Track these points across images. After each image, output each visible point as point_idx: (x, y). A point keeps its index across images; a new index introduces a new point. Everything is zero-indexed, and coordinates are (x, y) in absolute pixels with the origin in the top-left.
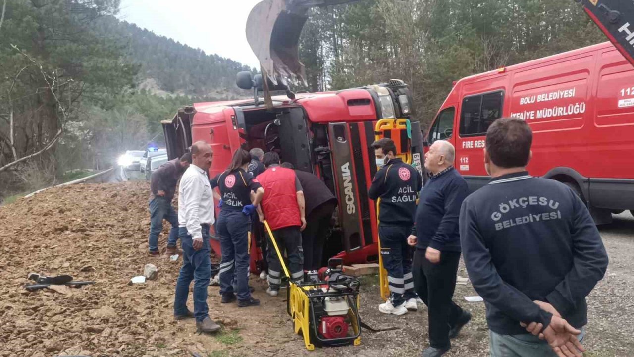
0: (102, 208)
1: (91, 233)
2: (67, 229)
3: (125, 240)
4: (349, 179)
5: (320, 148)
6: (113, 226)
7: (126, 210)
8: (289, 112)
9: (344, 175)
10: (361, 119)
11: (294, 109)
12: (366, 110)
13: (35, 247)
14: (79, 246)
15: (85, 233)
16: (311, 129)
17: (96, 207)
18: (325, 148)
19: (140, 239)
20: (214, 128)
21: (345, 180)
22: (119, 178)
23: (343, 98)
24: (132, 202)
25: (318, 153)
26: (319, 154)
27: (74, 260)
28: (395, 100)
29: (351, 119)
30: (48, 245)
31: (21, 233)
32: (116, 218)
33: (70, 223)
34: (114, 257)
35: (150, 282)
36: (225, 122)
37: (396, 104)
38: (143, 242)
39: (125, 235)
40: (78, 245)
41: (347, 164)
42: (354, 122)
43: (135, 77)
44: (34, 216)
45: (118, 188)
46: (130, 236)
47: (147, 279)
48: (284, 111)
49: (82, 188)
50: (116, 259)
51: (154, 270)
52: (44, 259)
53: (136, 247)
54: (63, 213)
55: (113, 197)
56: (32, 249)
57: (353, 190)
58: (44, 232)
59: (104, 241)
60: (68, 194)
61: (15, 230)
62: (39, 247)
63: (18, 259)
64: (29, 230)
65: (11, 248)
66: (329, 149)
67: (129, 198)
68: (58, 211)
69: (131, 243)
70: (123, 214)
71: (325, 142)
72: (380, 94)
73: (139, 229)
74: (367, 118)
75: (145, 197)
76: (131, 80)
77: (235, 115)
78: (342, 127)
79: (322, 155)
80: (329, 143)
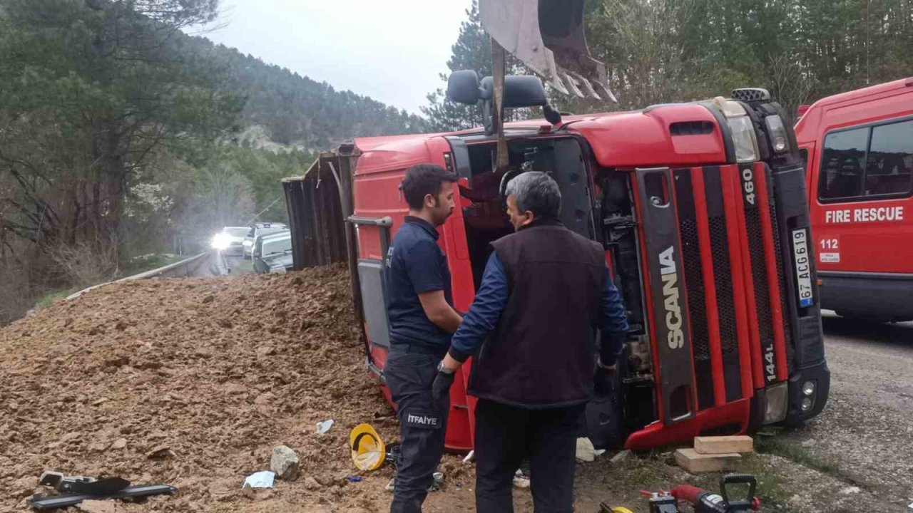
0: (188, 321)
1: (169, 371)
2: (127, 361)
3: (231, 387)
4: (673, 279)
5: (616, 218)
6: (207, 357)
7: (229, 326)
8: (552, 148)
9: (663, 271)
10: (696, 160)
12: (704, 144)
13: (67, 400)
14: (147, 401)
15: (159, 370)
16: (597, 181)
17: (178, 319)
18: (626, 218)
19: (256, 383)
21: (666, 282)
22: (214, 268)
23: (661, 120)
24: (238, 311)
25: (611, 226)
26: (614, 230)
27: (135, 432)
28: (758, 126)
29: (679, 161)
30: (90, 397)
31: (46, 368)
32: (213, 341)
33: (133, 351)
34: (211, 425)
35: (283, 485)
37: (762, 133)
38: (263, 391)
39: (229, 375)
40: (145, 398)
41: (671, 250)
42: (683, 166)
44: (73, 335)
45: (215, 286)
46: (240, 377)
47: (277, 477)
48: (542, 145)
49: (156, 286)
50: (216, 429)
51: (291, 460)
52: (80, 429)
53: (251, 401)
54: (123, 329)
55: (206, 301)
56: (59, 404)
57: (680, 302)
58: (87, 368)
59: (193, 388)
60: (134, 295)
61: (36, 362)
62: (73, 400)
63: (32, 427)
64: (60, 363)
65: (21, 403)
66: (634, 220)
67: (233, 303)
68: (114, 325)
69: (242, 393)
70: (224, 333)
71: (624, 206)
72: (727, 113)
73: (254, 364)
74: (711, 160)
75: (259, 303)
77: (451, 152)
78: (660, 174)
79: (618, 232)
80: (633, 209)
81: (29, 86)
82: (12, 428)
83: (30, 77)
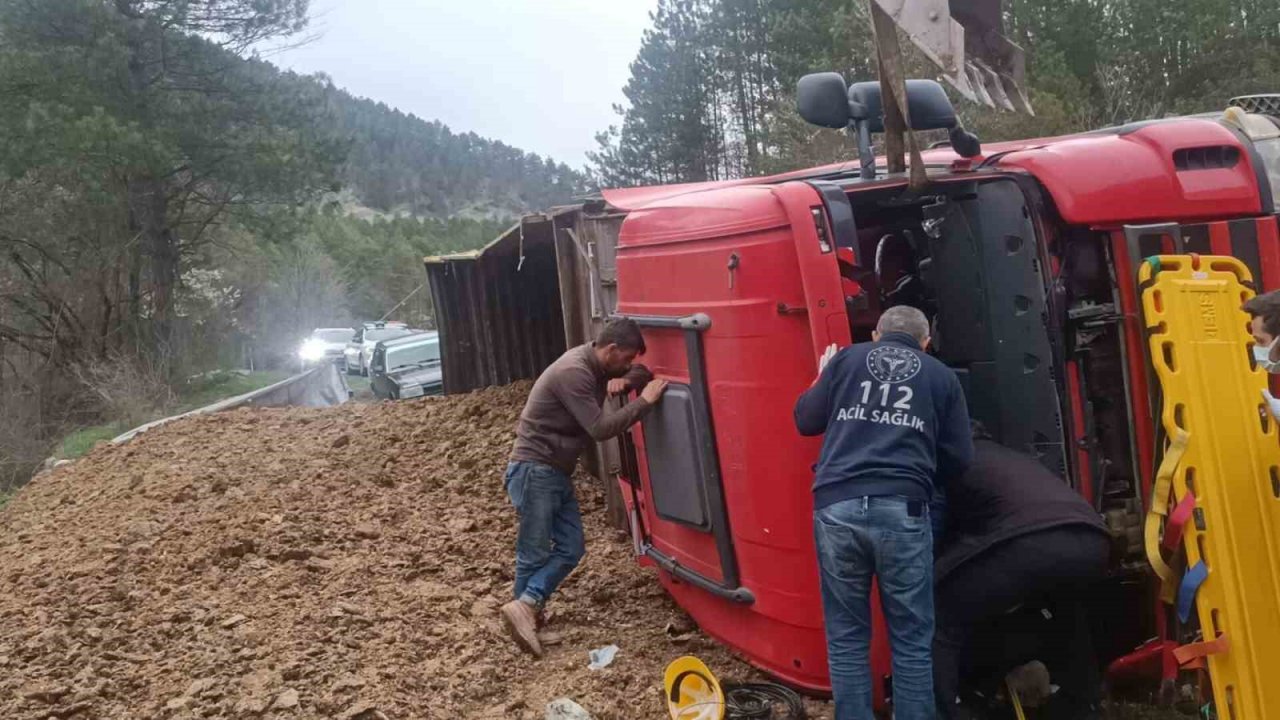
0: (319, 476)
1: (323, 563)
2: (251, 548)
3: (425, 588)
5: (1087, 307)
6: (374, 537)
7: (389, 484)
8: (974, 196)
10: (1218, 210)
11: (989, 188)
13: (177, 619)
14: (307, 617)
15: (307, 563)
16: (1054, 249)
17: (304, 474)
18: (1104, 308)
19: (461, 580)
20: (743, 250)
22: (327, 391)
24: (392, 460)
25: (1079, 323)
26: (1082, 328)
27: (307, 676)
29: (1192, 211)
30: (214, 613)
31: (124, 563)
32: (374, 509)
33: (254, 529)
34: (420, 658)
36: (787, 227)
38: (479, 594)
39: (418, 569)
40: (303, 613)
42: (1196, 221)
44: (148, 503)
45: (341, 420)
46: (434, 571)
49: (251, 422)
50: (432, 665)
52: (212, 672)
53: (466, 612)
54: (223, 491)
55: (338, 444)
56: (166, 626)
58: (191, 560)
59: (370, 593)
60: (223, 437)
61: (106, 551)
62: (187, 618)
63: (131, 671)
64: (144, 551)
65: (102, 625)
66: (1118, 311)
67: (383, 447)
68: (208, 486)
69: (450, 598)
70: (385, 496)
71: (1100, 289)
72: (1252, 134)
73: (450, 548)
75: (423, 447)
77: (823, 205)
79: (1090, 330)
80: (1115, 293)
81: (38, 132)
82: (99, 673)
83: (39, 118)
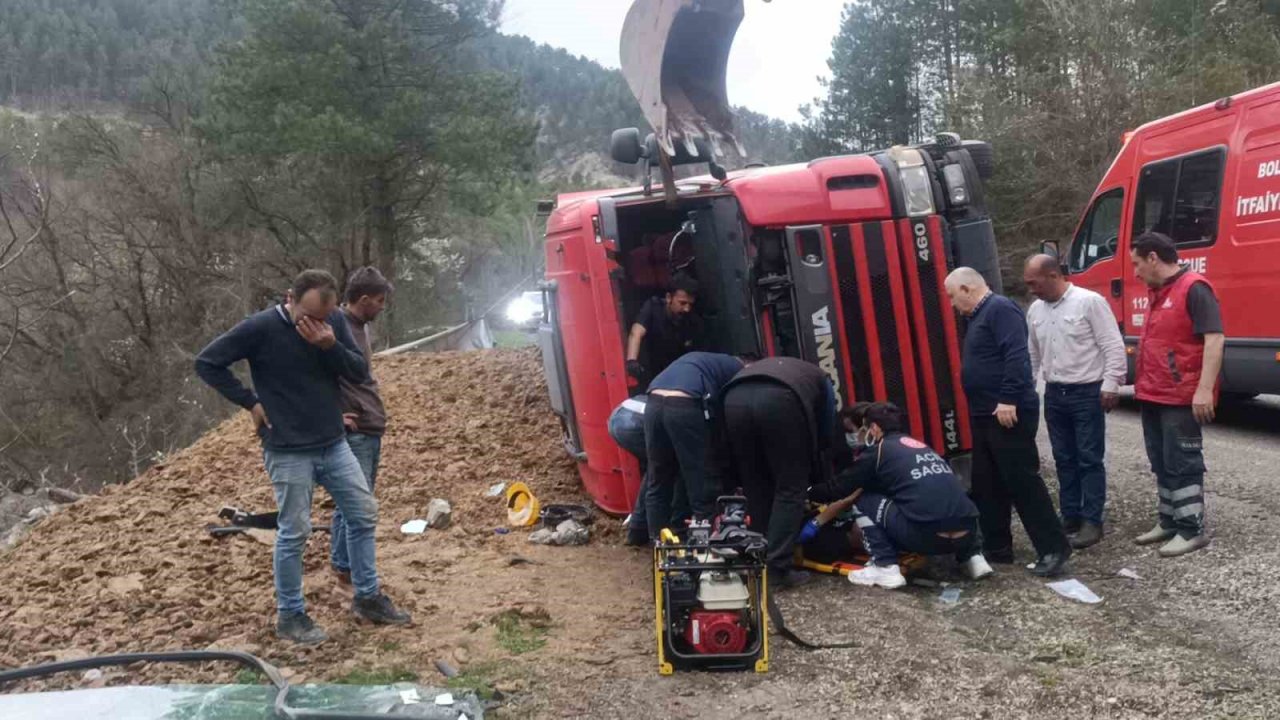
3: (425, 455)
4: (829, 340)
5: (772, 277)
6: (415, 429)
7: (453, 400)
8: (710, 207)
9: (817, 332)
10: (853, 216)
11: (720, 201)
12: (870, 199)
16: (753, 240)
18: (781, 278)
20: (567, 241)
22: (477, 342)
23: (820, 175)
25: (767, 287)
26: (770, 290)
28: (934, 177)
29: (836, 217)
32: (429, 414)
35: (433, 533)
36: (579, 229)
37: (937, 183)
38: (456, 460)
39: (429, 445)
41: (824, 311)
42: (840, 225)
43: (528, 151)
45: (464, 361)
46: (438, 448)
47: (429, 526)
48: (701, 204)
49: (403, 361)
51: (442, 510)
57: (838, 364)
66: (789, 279)
67: (470, 378)
69: (434, 460)
71: (780, 265)
72: (902, 164)
73: (458, 436)
74: (872, 215)
76: (522, 155)
77: (599, 214)
78: (814, 234)
79: (774, 292)
80: (788, 268)
83: (285, 116)
